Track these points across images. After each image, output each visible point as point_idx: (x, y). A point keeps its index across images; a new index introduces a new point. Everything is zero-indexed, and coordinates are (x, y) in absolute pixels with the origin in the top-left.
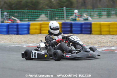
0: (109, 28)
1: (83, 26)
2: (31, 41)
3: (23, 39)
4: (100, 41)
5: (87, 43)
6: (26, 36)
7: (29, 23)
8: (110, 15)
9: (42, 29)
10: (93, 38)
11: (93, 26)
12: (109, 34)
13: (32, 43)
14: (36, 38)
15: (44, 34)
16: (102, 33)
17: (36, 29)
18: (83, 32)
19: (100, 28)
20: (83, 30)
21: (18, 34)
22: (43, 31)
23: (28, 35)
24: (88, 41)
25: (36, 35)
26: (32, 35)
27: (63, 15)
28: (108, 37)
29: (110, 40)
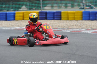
0: (74, 15)
1: (55, 14)
2: (17, 25)
3: (10, 24)
4: (68, 25)
5: (58, 26)
6: (13, 21)
7: (14, 12)
8: (73, 6)
9: (25, 16)
10: (63, 22)
11: (62, 14)
12: (74, 20)
13: (18, 27)
14: (20, 23)
15: (26, 20)
16: (69, 19)
17: (20, 16)
18: (55, 18)
19: (68, 15)
20: (55, 17)
21: (6, 20)
22: (25, 18)
23: (14, 21)
24: (59, 25)
25: (20, 21)
26: (17, 21)
27: (40, 6)
28: (74, 22)
29: (75, 24)
